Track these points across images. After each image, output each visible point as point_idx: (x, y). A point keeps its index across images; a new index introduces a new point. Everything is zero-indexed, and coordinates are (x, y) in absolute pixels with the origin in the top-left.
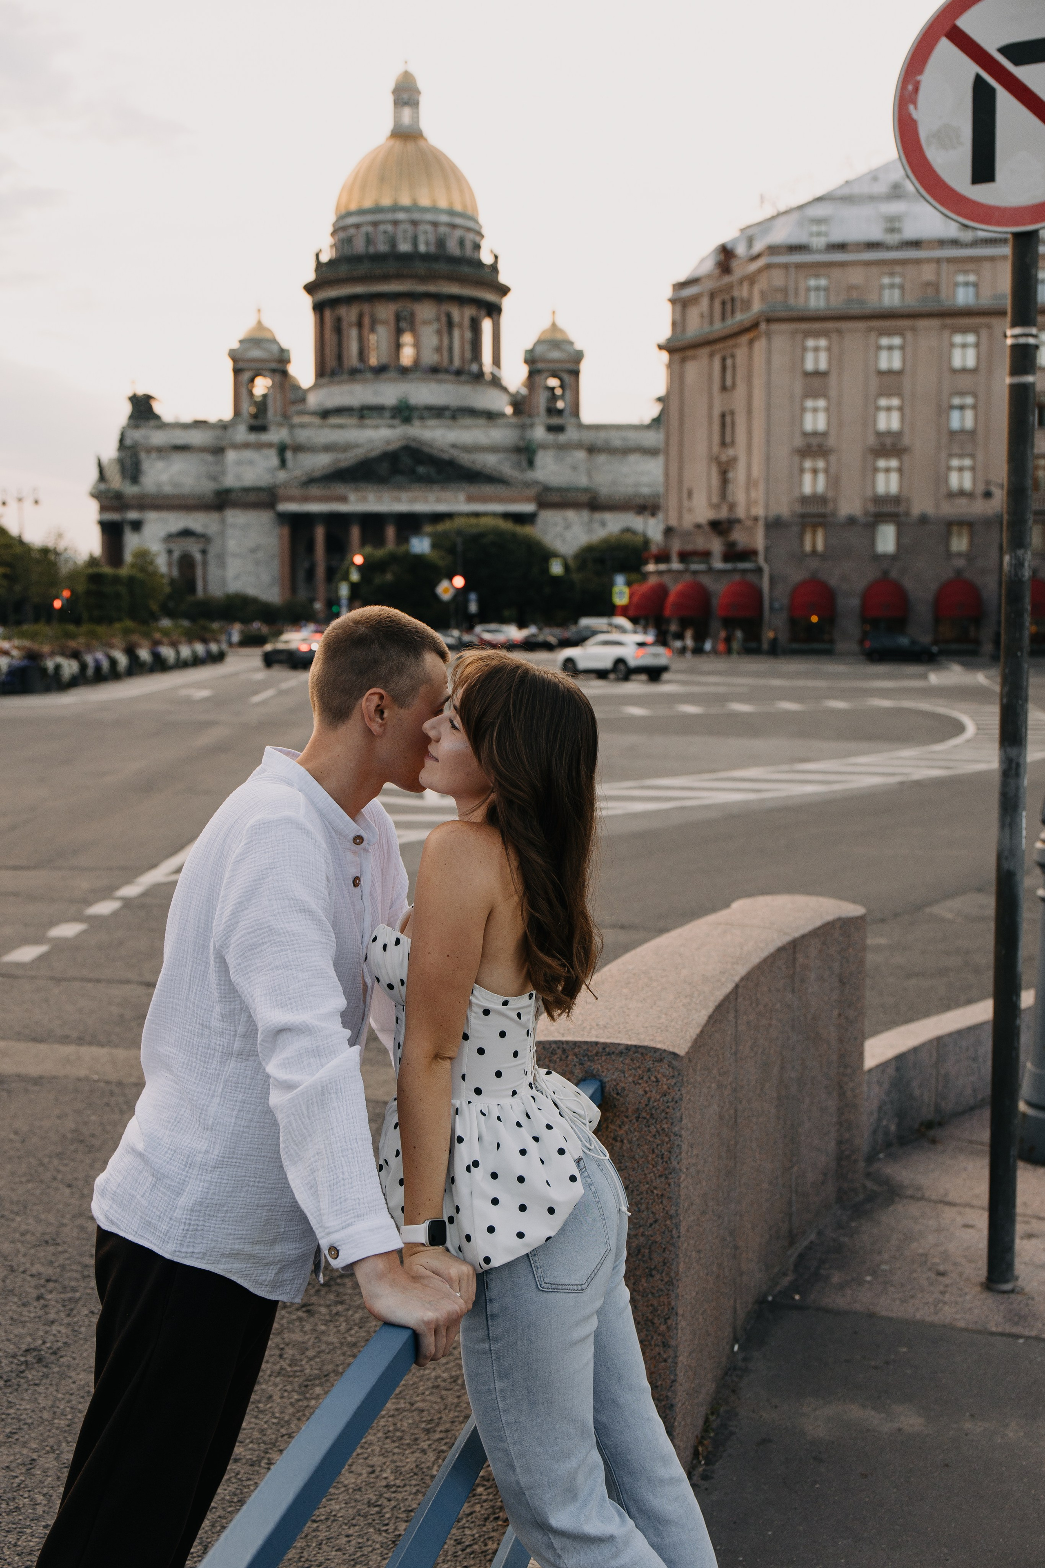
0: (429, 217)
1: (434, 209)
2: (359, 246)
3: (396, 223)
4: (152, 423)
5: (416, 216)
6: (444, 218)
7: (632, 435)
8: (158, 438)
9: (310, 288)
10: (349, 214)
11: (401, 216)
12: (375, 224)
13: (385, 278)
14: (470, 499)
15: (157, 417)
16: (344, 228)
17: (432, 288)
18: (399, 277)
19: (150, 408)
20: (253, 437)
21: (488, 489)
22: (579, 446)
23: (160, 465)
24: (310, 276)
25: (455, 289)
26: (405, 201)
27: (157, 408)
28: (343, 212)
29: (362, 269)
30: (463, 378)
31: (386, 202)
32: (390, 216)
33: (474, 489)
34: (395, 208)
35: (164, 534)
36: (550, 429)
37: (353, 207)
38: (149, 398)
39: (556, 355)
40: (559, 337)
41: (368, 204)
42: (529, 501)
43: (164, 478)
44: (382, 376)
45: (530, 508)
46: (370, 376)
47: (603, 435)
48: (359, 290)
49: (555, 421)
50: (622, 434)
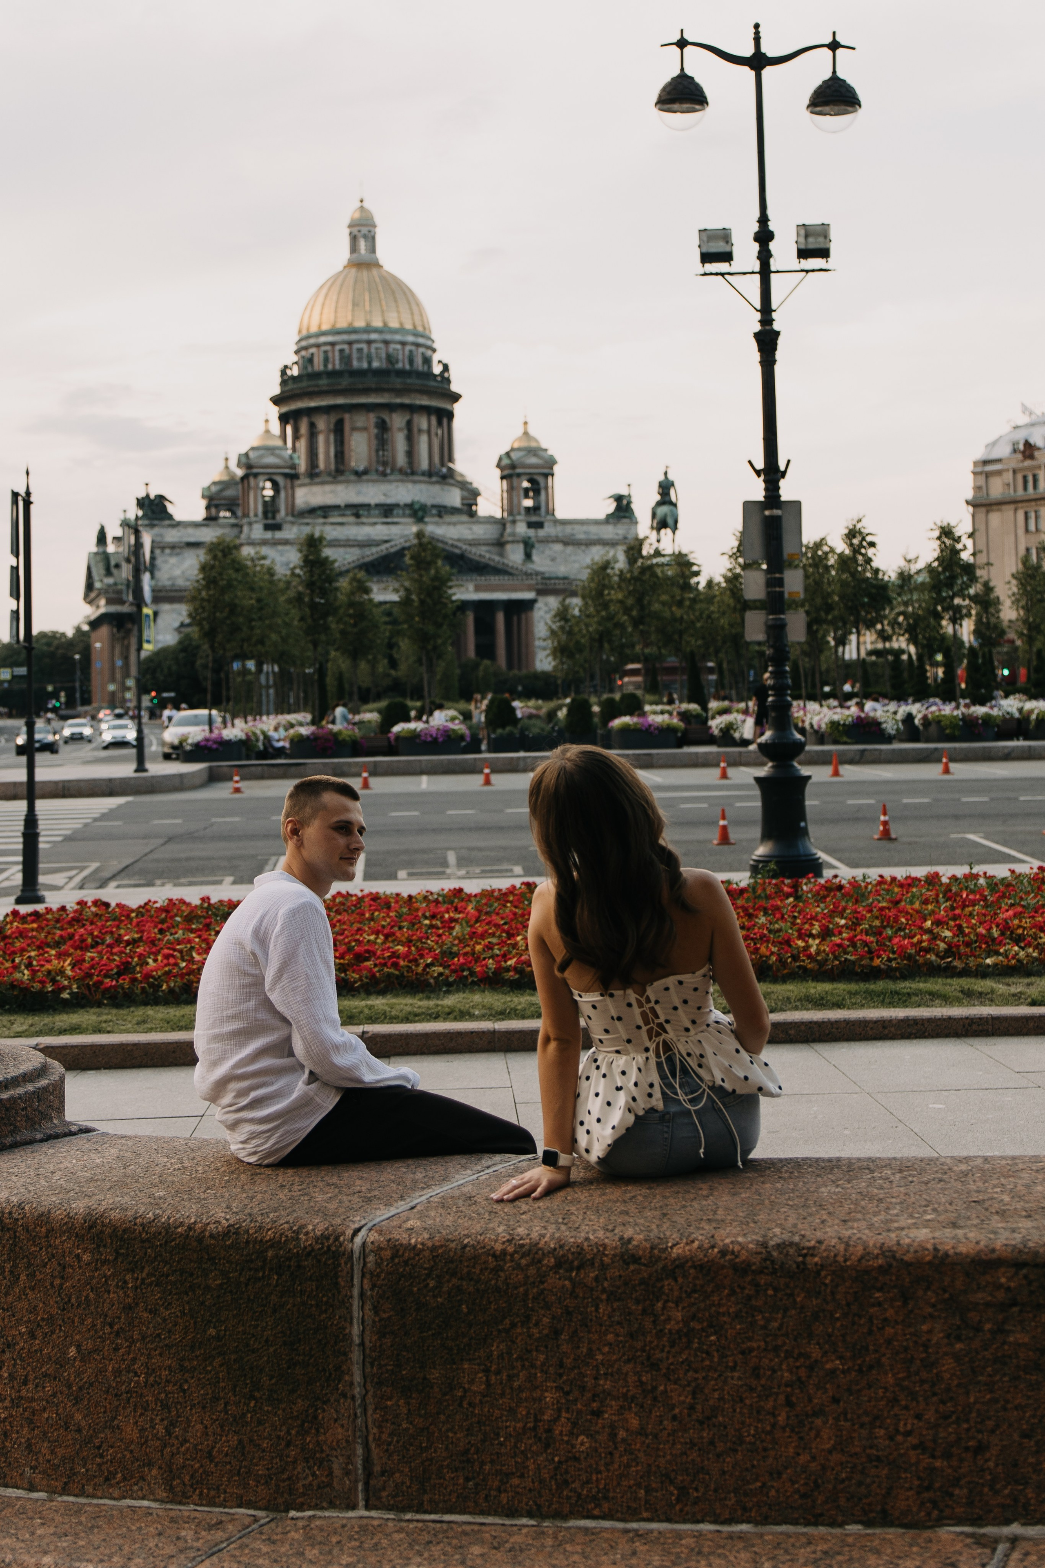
0: (398, 337)
1: (401, 330)
2: (318, 365)
3: (369, 342)
4: (167, 522)
5: (388, 337)
6: (410, 339)
7: (593, 529)
8: (172, 536)
9: (277, 401)
10: (308, 337)
11: (374, 336)
12: (350, 343)
13: (366, 391)
14: (478, 589)
15: (170, 517)
16: (306, 348)
17: (407, 401)
18: (378, 390)
19: (164, 509)
20: (269, 535)
21: (494, 580)
22: (557, 540)
23: (173, 560)
24: (277, 390)
25: (425, 401)
26: (377, 323)
27: (170, 509)
28: (304, 333)
29: (345, 382)
30: (434, 479)
31: (360, 323)
32: (365, 337)
33: (482, 580)
34: (368, 330)
35: (177, 624)
36: (530, 525)
37: (325, 327)
38: (161, 498)
39: (533, 460)
40: (533, 444)
41: (342, 324)
42: (529, 588)
43: (177, 572)
44: (365, 477)
45: (529, 595)
46: (353, 478)
47: (568, 529)
48: (340, 401)
49: (534, 519)
50: (585, 528)
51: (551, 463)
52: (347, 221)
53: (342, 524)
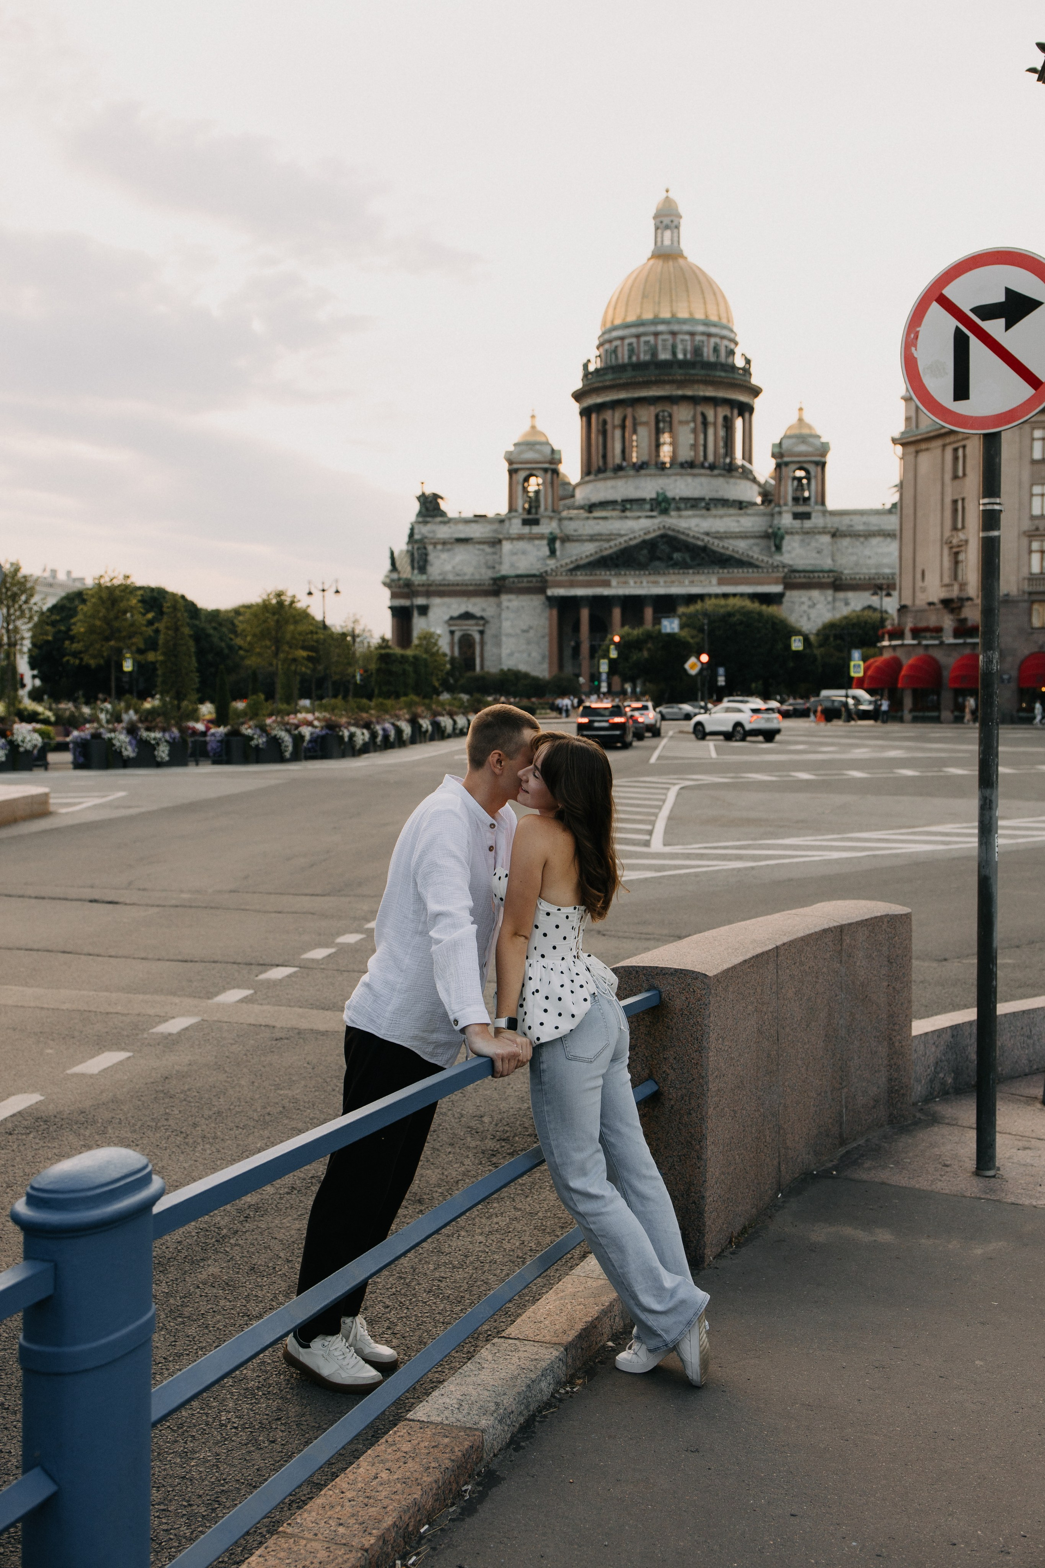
0: (686, 328)
1: (692, 320)
2: (623, 357)
3: (656, 334)
4: (439, 519)
5: (676, 328)
6: (701, 328)
7: (874, 520)
8: (443, 532)
9: (578, 396)
10: (615, 328)
11: (661, 328)
12: (638, 336)
13: (647, 384)
14: (721, 582)
15: (443, 514)
16: (610, 341)
17: (689, 393)
18: (658, 383)
19: (437, 507)
20: (526, 530)
21: (738, 573)
22: (823, 531)
23: (444, 556)
24: (578, 385)
25: (710, 392)
26: (666, 314)
27: (443, 505)
28: (609, 325)
29: (625, 377)
30: (716, 472)
31: (648, 316)
32: (652, 329)
33: (725, 573)
34: (656, 321)
35: (447, 617)
36: (797, 516)
37: (618, 322)
38: (436, 497)
39: (802, 448)
40: (805, 431)
41: (631, 318)
42: (776, 583)
43: (448, 567)
44: (643, 472)
45: (777, 589)
46: (632, 473)
47: (846, 520)
48: (622, 395)
49: (801, 509)
50: (865, 519)
51: (824, 449)
52: (653, 212)
53: (605, 518)
